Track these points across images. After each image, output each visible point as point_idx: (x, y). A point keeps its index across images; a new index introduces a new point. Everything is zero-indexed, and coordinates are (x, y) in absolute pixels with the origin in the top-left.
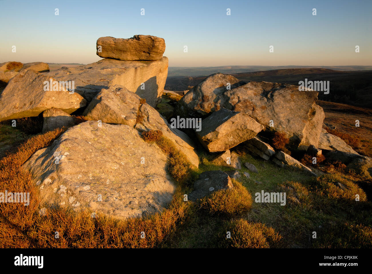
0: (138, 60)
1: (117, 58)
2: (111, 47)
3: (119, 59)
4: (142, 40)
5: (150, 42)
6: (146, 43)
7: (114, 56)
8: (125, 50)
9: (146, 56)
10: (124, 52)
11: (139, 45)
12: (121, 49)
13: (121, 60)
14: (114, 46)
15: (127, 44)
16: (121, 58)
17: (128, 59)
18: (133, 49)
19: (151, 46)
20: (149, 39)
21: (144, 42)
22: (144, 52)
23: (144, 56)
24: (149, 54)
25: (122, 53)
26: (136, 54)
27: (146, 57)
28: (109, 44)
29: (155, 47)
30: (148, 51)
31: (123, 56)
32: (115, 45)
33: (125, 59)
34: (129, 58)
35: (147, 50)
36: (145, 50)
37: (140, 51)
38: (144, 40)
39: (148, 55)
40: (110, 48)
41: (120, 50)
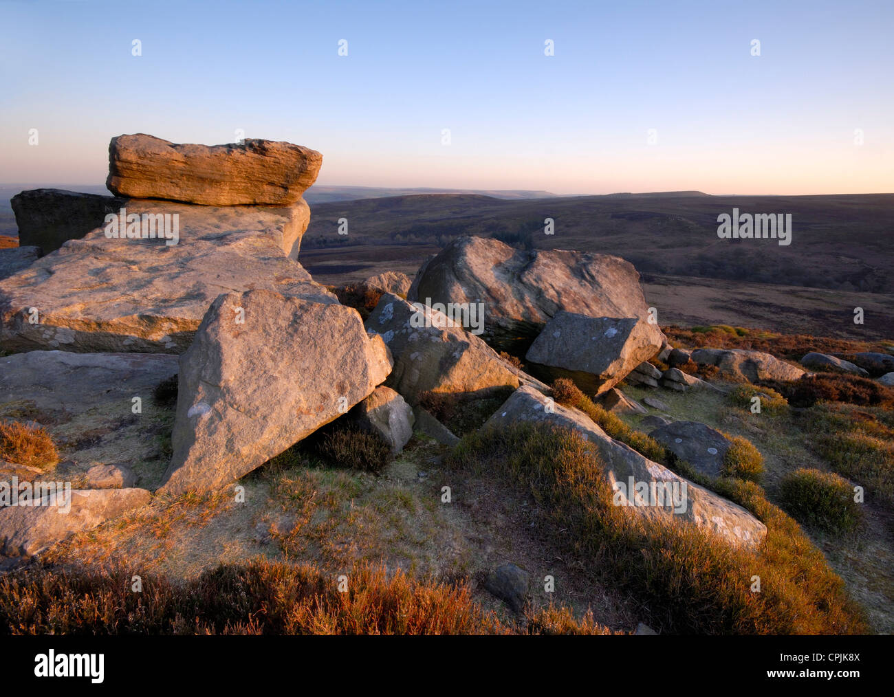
0: (248, 203)
1: (183, 199)
2: (170, 169)
3: (190, 203)
4: (273, 155)
5: (294, 160)
6: (282, 161)
7: (176, 193)
8: (217, 177)
9: (275, 195)
10: (213, 182)
11: (261, 167)
12: (204, 176)
13: (197, 205)
14: (181, 165)
15: (226, 163)
16: (199, 199)
17: (221, 202)
18: (242, 177)
19: (296, 171)
20: (293, 152)
21: (277, 160)
22: (272, 184)
23: (268, 193)
24: (286, 188)
25: (206, 186)
26: (246, 189)
27: (273, 197)
28: (167, 161)
29: (306, 173)
30: (283, 183)
31: (210, 194)
32: (186, 163)
33: (211, 200)
34: (225, 199)
35: (282, 181)
36: (275, 179)
37: (261, 182)
38: (278, 156)
39: (280, 191)
40: (168, 171)
41: (202, 179)
